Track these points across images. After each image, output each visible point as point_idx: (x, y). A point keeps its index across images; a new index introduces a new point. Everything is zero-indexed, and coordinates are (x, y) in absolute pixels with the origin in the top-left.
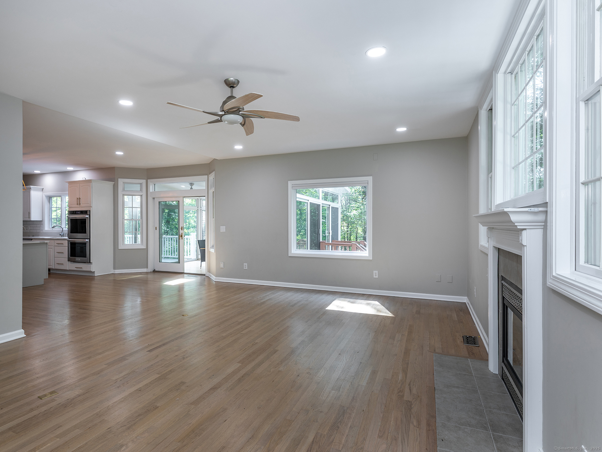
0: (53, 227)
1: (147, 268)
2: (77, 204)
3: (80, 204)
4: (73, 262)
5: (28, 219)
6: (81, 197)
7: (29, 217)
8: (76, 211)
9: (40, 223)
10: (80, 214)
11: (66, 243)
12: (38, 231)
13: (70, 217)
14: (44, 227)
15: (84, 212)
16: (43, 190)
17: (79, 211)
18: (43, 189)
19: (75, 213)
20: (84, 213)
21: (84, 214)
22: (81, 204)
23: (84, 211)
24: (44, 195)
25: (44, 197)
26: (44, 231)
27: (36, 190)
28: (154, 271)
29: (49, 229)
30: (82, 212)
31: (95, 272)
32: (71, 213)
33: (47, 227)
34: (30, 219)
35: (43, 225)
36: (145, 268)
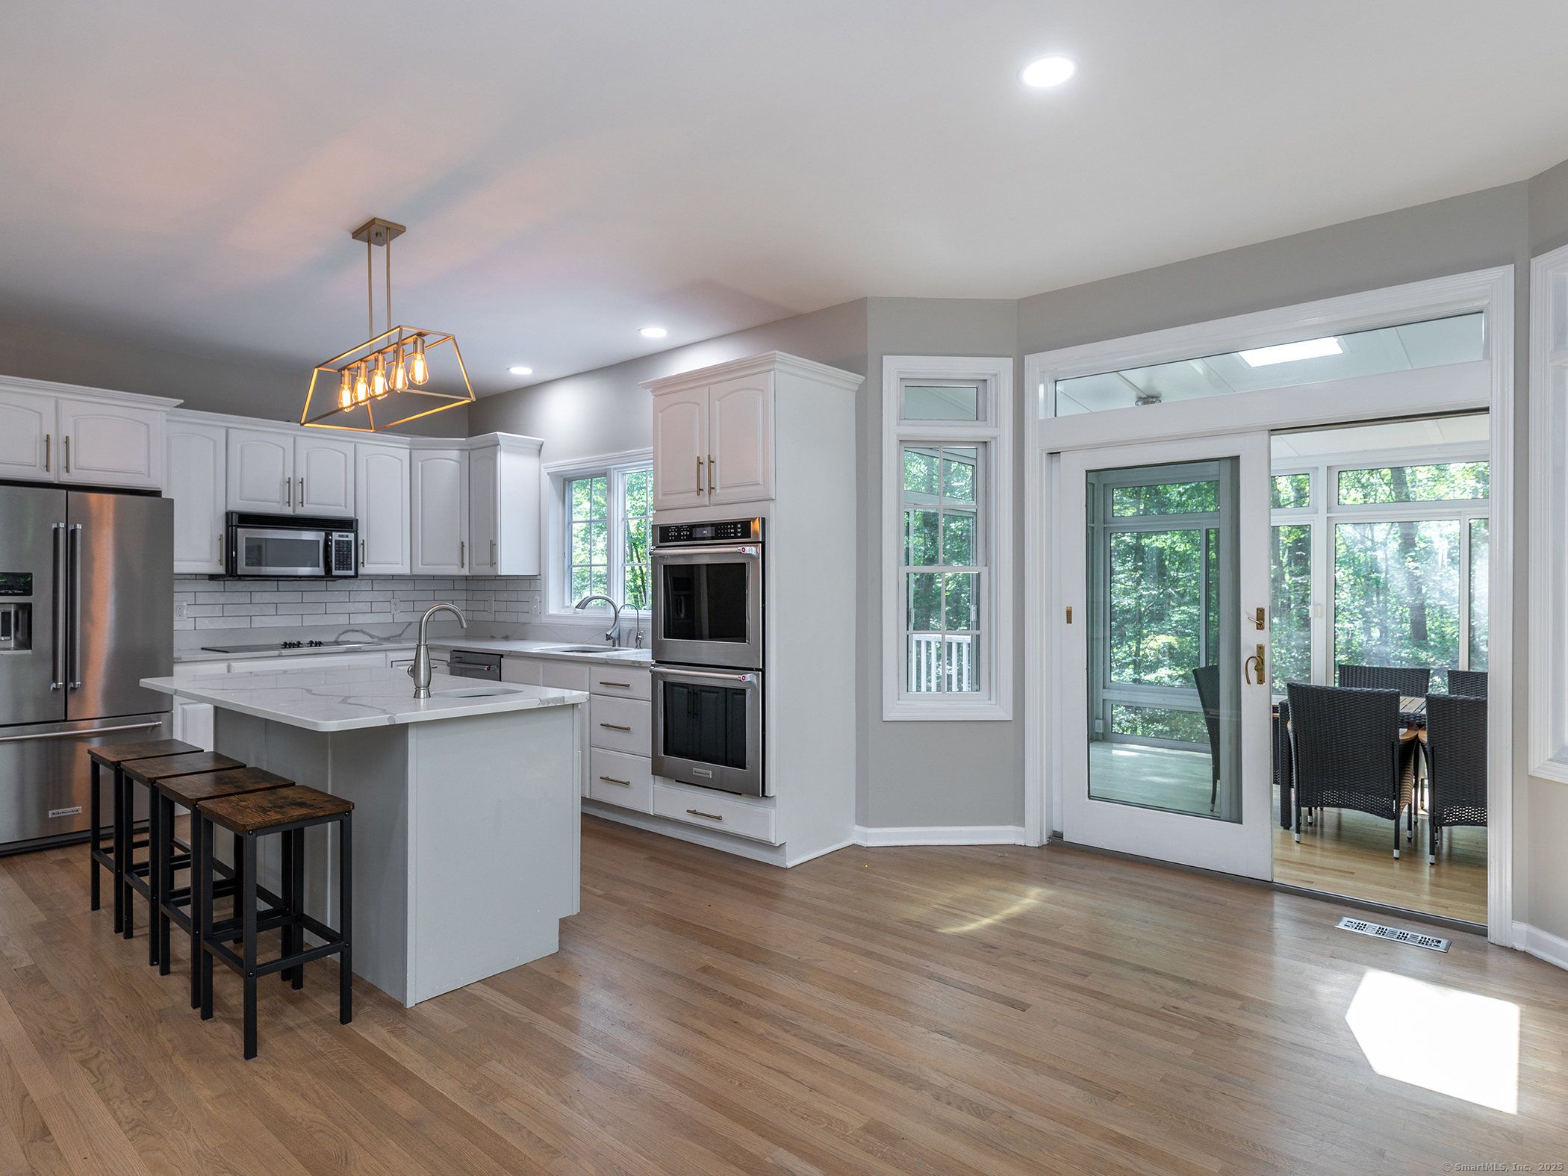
0: (582, 605)
1: (1021, 822)
2: (700, 490)
3: (711, 488)
4: (677, 781)
5: (485, 570)
6: (717, 456)
7: (493, 563)
8: (692, 527)
9: (528, 585)
10: (712, 538)
11: (642, 685)
12: (523, 618)
13: (663, 557)
14: (543, 602)
15: (735, 528)
16: (540, 450)
17: (703, 526)
18: (542, 446)
19: (690, 538)
20: (736, 532)
21: (736, 537)
22: (718, 490)
23: (735, 524)
24: (544, 473)
25: (546, 480)
26: (544, 620)
27: (517, 450)
28: (1056, 842)
29: (563, 612)
30: (723, 531)
31: (787, 848)
32: (666, 534)
33: (556, 604)
34: (496, 569)
35: (540, 596)
36: (1009, 824)
